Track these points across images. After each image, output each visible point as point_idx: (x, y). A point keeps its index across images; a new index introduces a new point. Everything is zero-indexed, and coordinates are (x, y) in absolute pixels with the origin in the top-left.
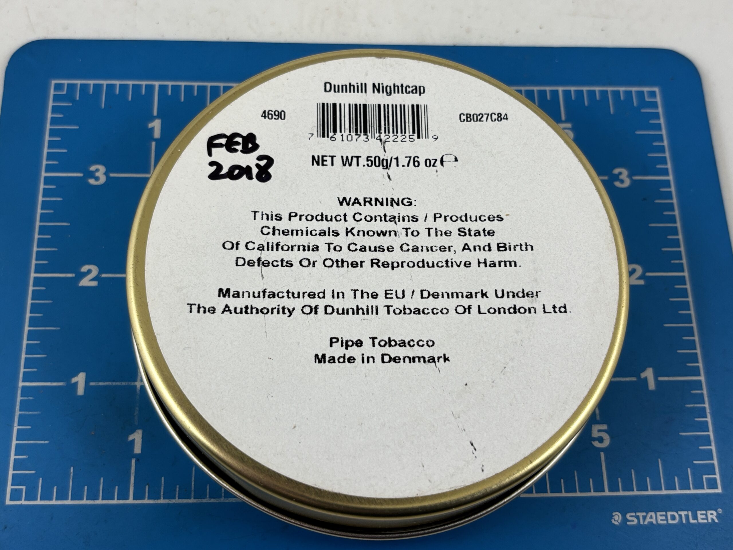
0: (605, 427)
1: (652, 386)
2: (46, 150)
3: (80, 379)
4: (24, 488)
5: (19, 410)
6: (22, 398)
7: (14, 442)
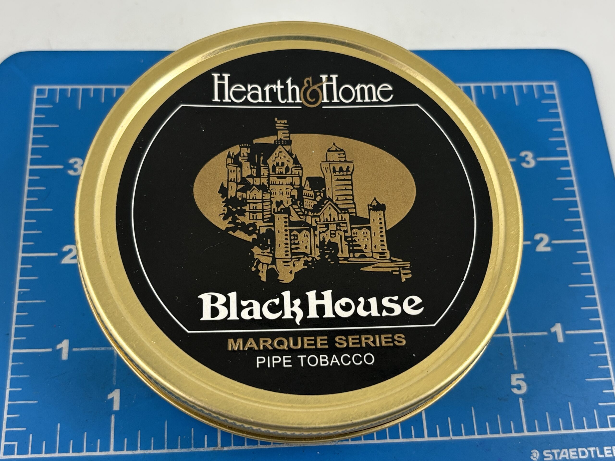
0: (522, 376)
1: (561, 339)
2: (30, 146)
3: (64, 345)
4: (16, 443)
5: (10, 374)
6: (13, 364)
7: (7, 403)
